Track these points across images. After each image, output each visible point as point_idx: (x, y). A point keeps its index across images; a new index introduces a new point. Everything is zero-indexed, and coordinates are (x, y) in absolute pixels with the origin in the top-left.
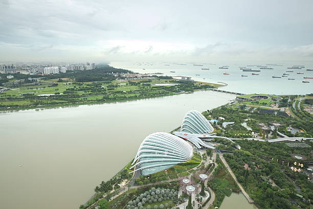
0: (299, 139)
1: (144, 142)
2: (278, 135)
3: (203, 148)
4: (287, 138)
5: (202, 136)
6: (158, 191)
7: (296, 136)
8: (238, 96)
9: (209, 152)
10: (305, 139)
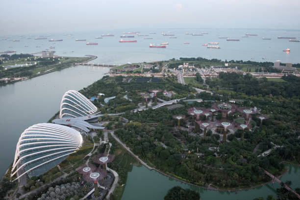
0: (175, 101)
1: (20, 140)
2: (158, 101)
3: (92, 130)
4: (165, 103)
5: (87, 118)
6: (57, 189)
7: (172, 99)
8: (110, 68)
9: (100, 133)
10: (179, 100)
